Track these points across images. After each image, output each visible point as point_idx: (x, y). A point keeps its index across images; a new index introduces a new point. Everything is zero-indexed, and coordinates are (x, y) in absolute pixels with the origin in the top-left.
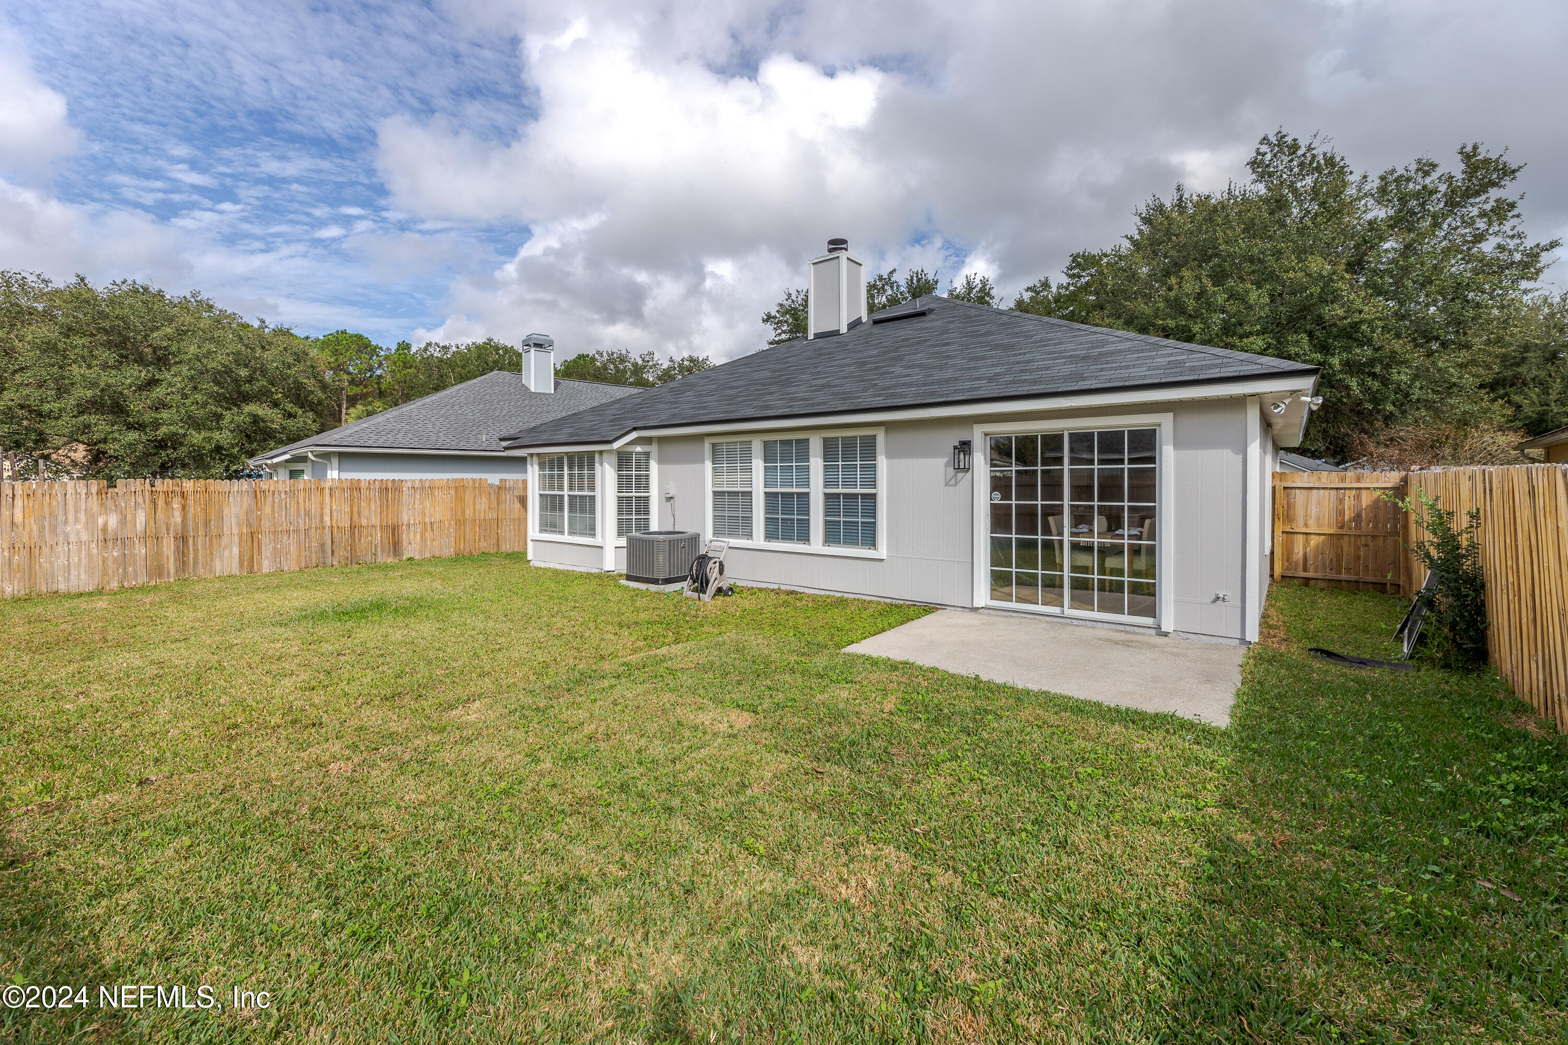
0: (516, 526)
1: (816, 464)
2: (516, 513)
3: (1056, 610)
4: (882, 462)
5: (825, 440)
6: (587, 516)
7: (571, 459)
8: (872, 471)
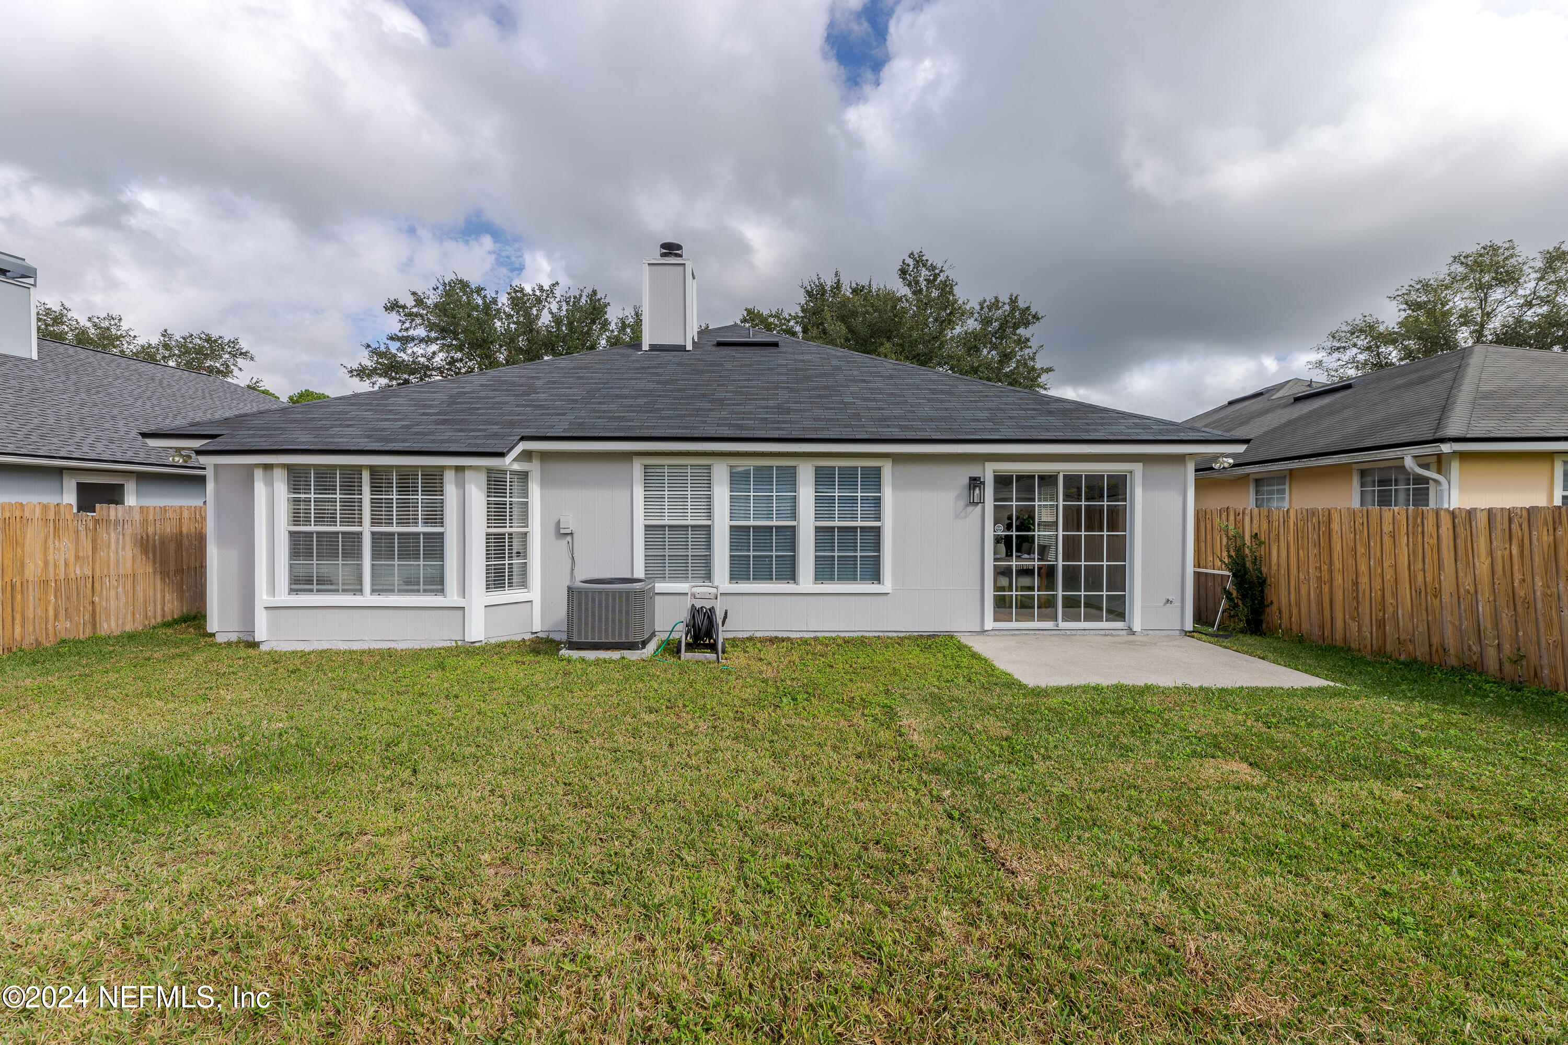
0: (129, 587)
1: (806, 494)
2: (129, 564)
3: (1049, 625)
4: (888, 494)
5: (818, 470)
6: (422, 563)
7: (379, 477)
8: (876, 503)
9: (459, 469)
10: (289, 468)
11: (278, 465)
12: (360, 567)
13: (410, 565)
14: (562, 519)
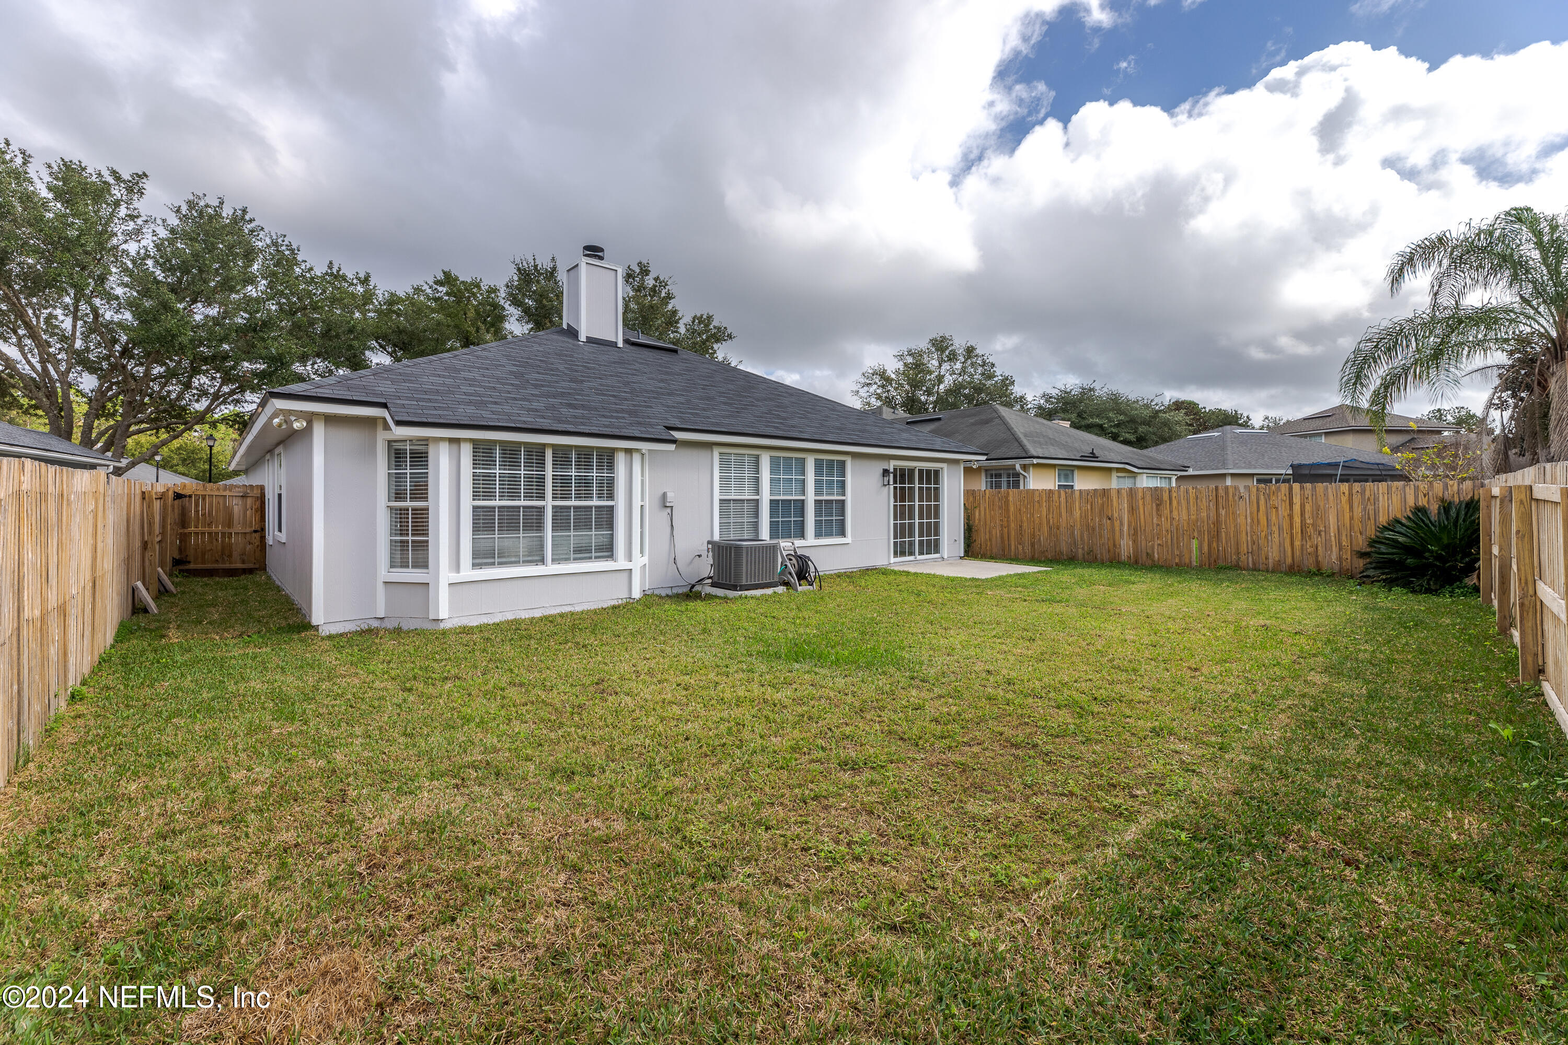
1: (811, 478)
3: (912, 558)
4: (849, 478)
5: (816, 460)
6: (593, 533)
7: (562, 456)
8: (842, 485)
9: (629, 451)
10: (474, 441)
11: (466, 440)
12: (541, 540)
13: (582, 535)
14: (669, 495)
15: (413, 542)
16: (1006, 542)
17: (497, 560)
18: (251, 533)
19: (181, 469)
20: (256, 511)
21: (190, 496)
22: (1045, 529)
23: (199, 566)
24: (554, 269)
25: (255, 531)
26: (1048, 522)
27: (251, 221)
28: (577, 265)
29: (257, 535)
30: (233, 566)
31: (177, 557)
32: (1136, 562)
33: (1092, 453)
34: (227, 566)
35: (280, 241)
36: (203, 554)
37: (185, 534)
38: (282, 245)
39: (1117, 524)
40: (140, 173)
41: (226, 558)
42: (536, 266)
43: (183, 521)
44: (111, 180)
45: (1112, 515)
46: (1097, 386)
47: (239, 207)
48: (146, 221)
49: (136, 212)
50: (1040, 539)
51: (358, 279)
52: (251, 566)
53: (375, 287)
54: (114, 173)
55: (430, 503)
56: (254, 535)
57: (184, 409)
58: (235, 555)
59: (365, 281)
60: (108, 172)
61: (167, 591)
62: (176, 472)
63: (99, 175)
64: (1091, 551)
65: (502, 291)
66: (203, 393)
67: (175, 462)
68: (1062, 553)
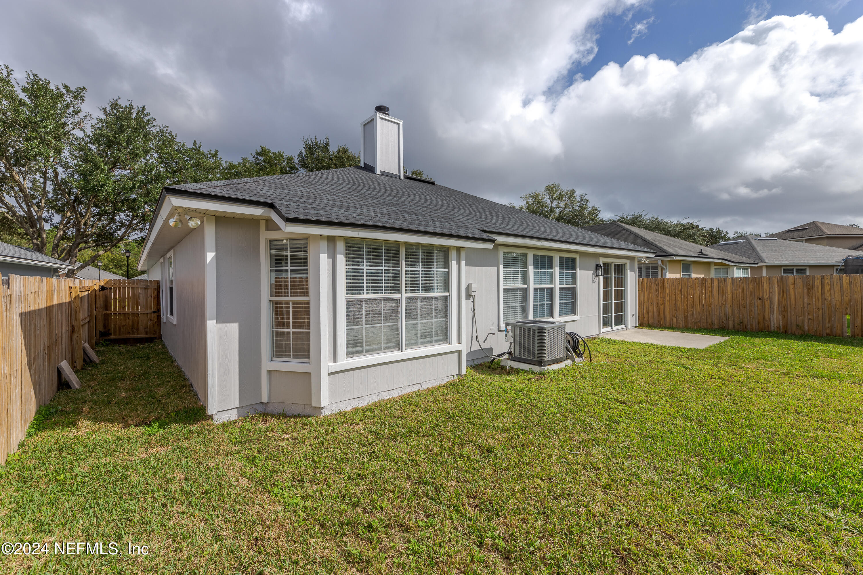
1: (557, 271)
3: (610, 328)
4: (578, 272)
6: (434, 320)
7: (411, 253)
8: (574, 276)
10: (347, 240)
11: (340, 237)
12: (398, 328)
13: (426, 323)
14: (474, 285)
15: (293, 332)
16: (662, 316)
17: (365, 348)
18: (151, 313)
19: (114, 270)
20: (154, 298)
21: (110, 288)
22: (698, 306)
23: (118, 337)
24: (327, 144)
25: (154, 312)
26: (701, 301)
27: (148, 114)
28: (373, 119)
29: (155, 315)
30: (140, 336)
31: (103, 330)
32: (786, 332)
33: (701, 252)
34: (136, 336)
35: (165, 130)
36: (120, 328)
37: (108, 314)
38: (166, 133)
39: (767, 304)
40: (82, 87)
41: (135, 331)
42: (316, 143)
43: (107, 306)
44: (64, 91)
45: (763, 296)
46: (644, 214)
47: (140, 105)
48: (85, 117)
49: (79, 109)
50: (692, 314)
51: (211, 154)
52: (152, 336)
53: (221, 159)
54: (65, 87)
55: (311, 298)
56: (153, 314)
57: (111, 234)
58: (141, 328)
59: (215, 155)
60: (63, 86)
61: (91, 361)
62: (111, 272)
63: (57, 88)
64: (741, 323)
65: (296, 159)
66: (123, 224)
67: (111, 267)
68: (713, 324)
